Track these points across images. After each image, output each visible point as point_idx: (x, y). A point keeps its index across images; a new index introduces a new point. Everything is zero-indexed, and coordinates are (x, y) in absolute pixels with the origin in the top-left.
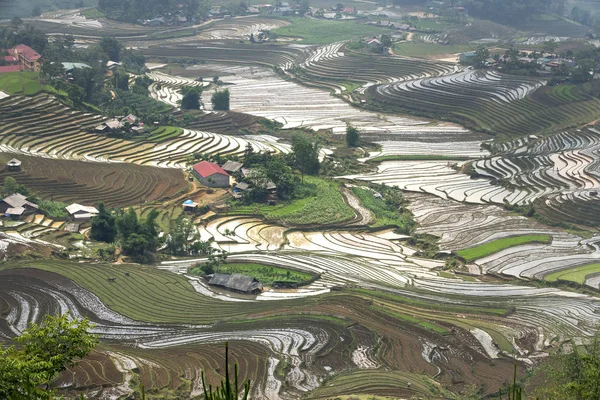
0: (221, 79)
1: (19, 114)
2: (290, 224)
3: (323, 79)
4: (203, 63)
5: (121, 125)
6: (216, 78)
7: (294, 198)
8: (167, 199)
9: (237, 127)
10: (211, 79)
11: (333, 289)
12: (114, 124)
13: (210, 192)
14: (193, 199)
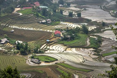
0: (86, 9)
1: (23, 19)
2: (69, 46)
3: (109, 9)
4: (86, 4)
5: (45, 21)
6: (85, 9)
7: (74, 40)
8: (44, 39)
9: (80, 21)
10: (84, 9)
11: (55, 63)
12: (44, 21)
13: (55, 38)
14: (49, 40)
